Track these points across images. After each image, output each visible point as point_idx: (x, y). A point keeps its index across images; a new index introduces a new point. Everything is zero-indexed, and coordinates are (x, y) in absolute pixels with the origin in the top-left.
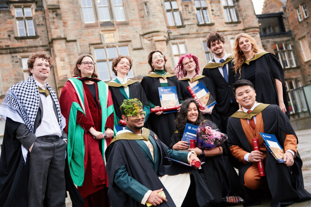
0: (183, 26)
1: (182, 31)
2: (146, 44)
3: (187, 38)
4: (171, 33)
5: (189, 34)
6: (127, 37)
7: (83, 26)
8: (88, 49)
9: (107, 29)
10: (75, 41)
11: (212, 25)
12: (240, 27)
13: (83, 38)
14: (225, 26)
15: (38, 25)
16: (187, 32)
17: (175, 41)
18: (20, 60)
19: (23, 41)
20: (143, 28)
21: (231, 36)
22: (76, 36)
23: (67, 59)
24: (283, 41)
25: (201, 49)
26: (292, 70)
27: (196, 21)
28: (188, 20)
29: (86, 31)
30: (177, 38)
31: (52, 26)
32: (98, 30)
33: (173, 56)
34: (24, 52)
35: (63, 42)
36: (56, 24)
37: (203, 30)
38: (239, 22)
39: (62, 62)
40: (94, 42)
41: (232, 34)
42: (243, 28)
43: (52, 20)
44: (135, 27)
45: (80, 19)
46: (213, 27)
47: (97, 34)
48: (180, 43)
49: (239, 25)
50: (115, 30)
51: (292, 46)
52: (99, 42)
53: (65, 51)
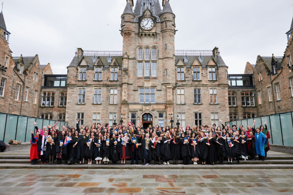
0: (185, 81)
1: (184, 83)
2: (163, 88)
3: (186, 87)
4: (178, 84)
5: (187, 85)
6: (155, 84)
7: (136, 78)
8: (137, 88)
9: (147, 80)
10: (132, 84)
11: (201, 81)
12: (217, 83)
13: (136, 83)
14: (208, 82)
15: (119, 76)
16: (186, 84)
17: (179, 88)
18: (110, 90)
19: (112, 82)
20: (163, 81)
21: (210, 88)
22: (133, 82)
23: (126, 92)
24: (249, 91)
25: (192, 93)
26: (251, 108)
27: (192, 78)
28: (188, 78)
29: (137, 80)
30: (180, 86)
31: (123, 78)
32: (143, 80)
33: (177, 95)
34: (112, 87)
35: (126, 85)
36: (125, 77)
37: (195, 83)
38: (216, 81)
39: (125, 93)
40: (140, 85)
41: (211, 87)
42: (218, 84)
43: (124, 75)
44: (160, 80)
45: (136, 75)
46: (201, 82)
47: (142, 82)
48: (182, 89)
49: (216, 82)
50: (150, 81)
51: (254, 94)
52: (142, 85)
53: (127, 89)
